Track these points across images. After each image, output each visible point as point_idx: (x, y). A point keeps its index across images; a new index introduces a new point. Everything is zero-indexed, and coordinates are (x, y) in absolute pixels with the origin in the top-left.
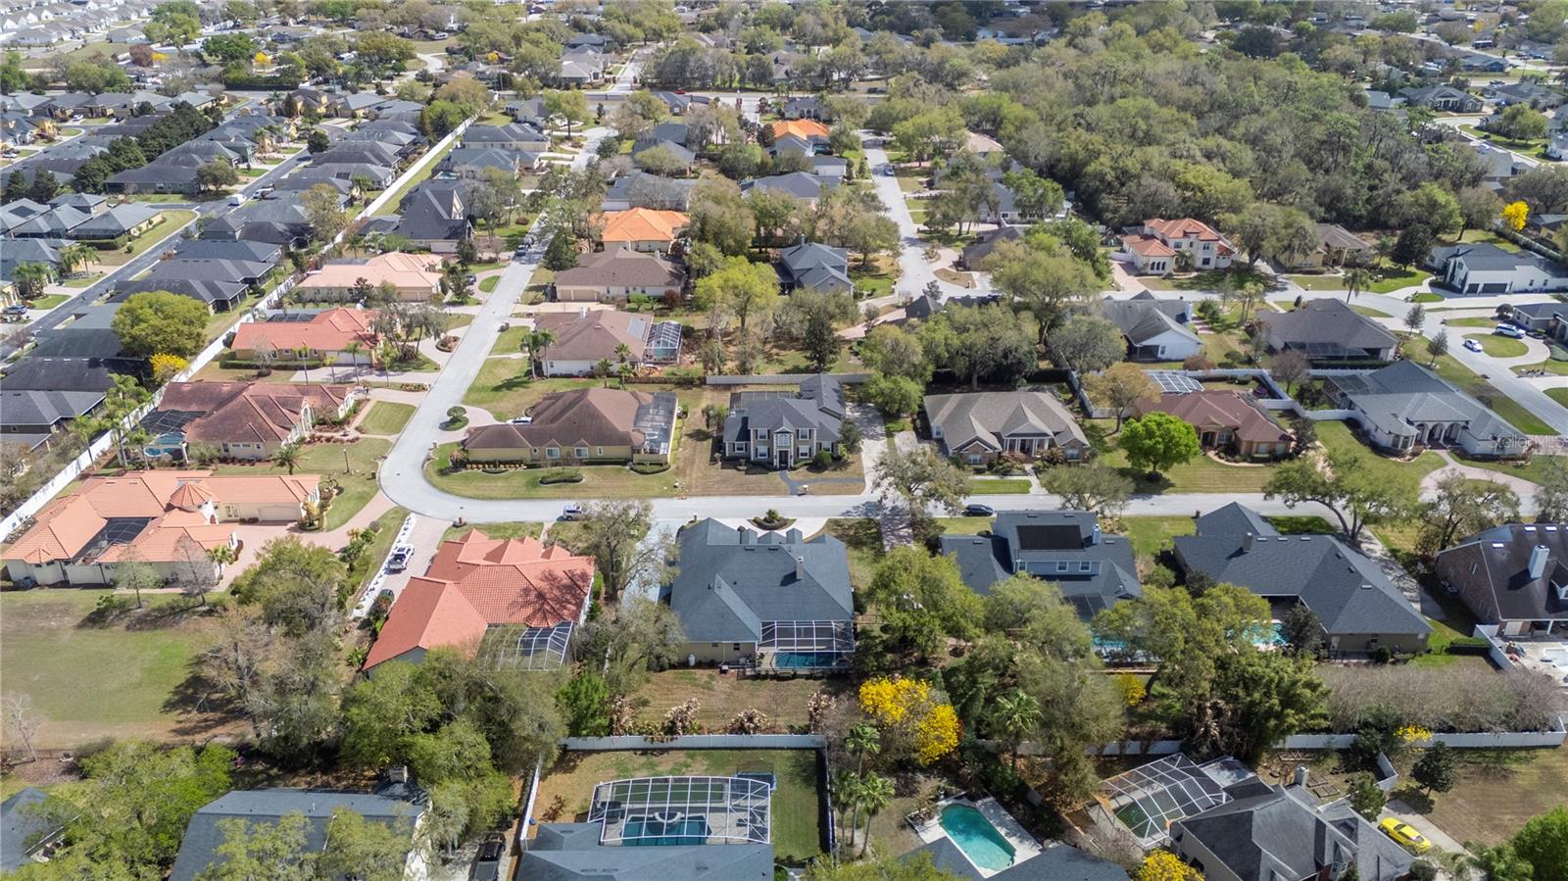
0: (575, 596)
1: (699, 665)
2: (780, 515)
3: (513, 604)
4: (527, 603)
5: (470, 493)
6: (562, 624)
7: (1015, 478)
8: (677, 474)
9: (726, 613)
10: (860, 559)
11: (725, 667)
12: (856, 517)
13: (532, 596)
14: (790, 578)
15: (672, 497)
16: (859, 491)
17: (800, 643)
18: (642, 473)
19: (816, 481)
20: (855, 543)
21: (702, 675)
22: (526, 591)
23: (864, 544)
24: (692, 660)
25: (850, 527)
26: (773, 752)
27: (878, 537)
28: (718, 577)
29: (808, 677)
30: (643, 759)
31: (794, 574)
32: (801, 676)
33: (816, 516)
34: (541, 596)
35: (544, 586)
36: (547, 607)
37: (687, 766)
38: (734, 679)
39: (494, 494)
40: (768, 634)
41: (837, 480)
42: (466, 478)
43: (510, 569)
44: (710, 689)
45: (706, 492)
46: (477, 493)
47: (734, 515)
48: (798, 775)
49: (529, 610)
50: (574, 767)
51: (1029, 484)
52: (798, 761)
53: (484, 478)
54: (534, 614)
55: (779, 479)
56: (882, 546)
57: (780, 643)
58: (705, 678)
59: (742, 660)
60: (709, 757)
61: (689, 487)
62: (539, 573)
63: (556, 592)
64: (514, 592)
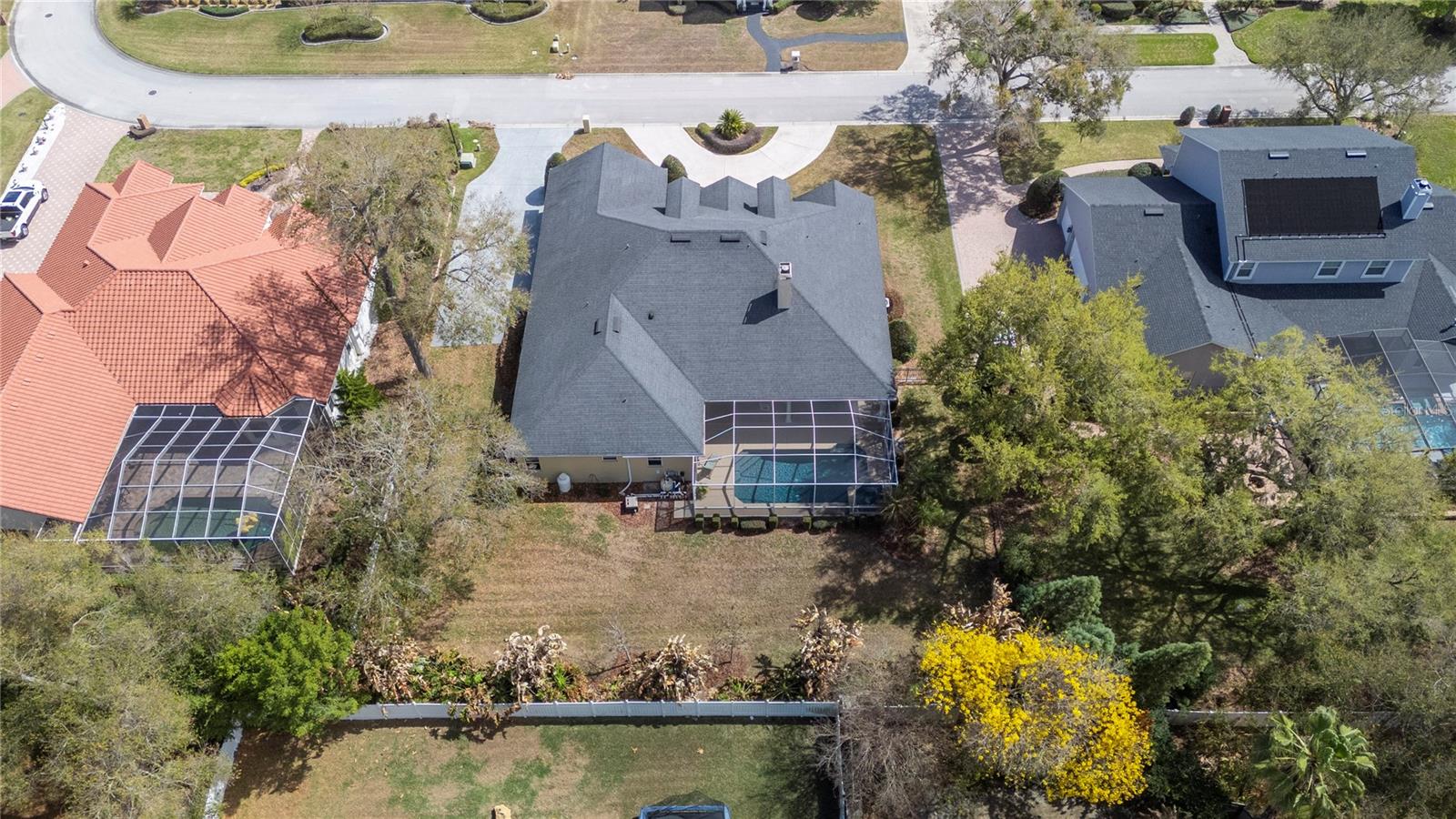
0: (324, 333)
1: (581, 492)
2: (746, 119)
3: (189, 359)
4: (218, 359)
5: (171, 59)
6: (290, 410)
7: (1184, 30)
8: (557, 22)
9: (629, 394)
10: (901, 223)
11: (632, 501)
12: (893, 123)
13: (228, 345)
14: (765, 306)
15: (546, 73)
16: (894, 62)
17: (784, 436)
18: (493, 19)
19: (814, 38)
20: (891, 185)
21: (585, 514)
22: (215, 331)
23: (905, 186)
24: (565, 483)
25: (881, 145)
26: (727, 731)
27: (933, 170)
28: (615, 302)
29: (799, 526)
30: (448, 751)
31: (773, 296)
32: (784, 523)
33: (816, 119)
34: (246, 342)
35: (254, 315)
36: (258, 369)
37: (543, 771)
38: (648, 528)
39: (218, 62)
40: (719, 421)
41: (855, 36)
42: (170, 26)
43: (178, 280)
44: (599, 553)
45: (608, 65)
46: (187, 59)
47: (661, 117)
48: (778, 797)
49: (222, 376)
50: (299, 776)
51: (1212, 44)
52: (777, 757)
53: (201, 27)
54: (232, 384)
55: (746, 35)
56: (942, 192)
57: (743, 437)
58: (592, 525)
59: (666, 485)
60: (591, 745)
61: (579, 52)
62: (245, 286)
63: (283, 329)
64: (188, 333)
